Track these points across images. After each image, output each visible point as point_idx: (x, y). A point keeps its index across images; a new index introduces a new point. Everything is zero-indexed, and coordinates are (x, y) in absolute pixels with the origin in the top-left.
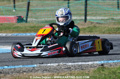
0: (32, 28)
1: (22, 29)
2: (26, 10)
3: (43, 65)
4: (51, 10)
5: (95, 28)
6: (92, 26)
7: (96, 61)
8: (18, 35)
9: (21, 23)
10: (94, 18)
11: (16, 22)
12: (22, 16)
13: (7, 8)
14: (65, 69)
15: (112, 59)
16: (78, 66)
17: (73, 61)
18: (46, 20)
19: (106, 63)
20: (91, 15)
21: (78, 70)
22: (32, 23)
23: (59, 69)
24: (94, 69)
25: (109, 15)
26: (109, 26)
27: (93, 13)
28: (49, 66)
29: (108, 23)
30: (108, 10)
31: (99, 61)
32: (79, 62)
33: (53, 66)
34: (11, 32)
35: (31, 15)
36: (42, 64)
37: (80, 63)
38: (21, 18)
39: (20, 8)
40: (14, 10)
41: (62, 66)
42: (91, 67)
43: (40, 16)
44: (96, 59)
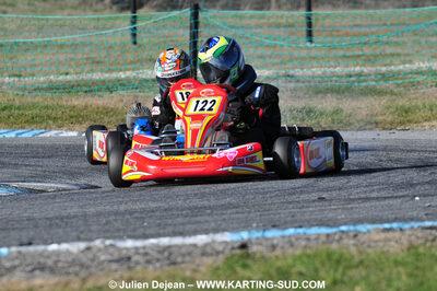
3: (31, 248)
4: (70, 46)
7: (224, 230)
14: (110, 261)
15: (277, 223)
16: (159, 252)
17: (140, 231)
18: (51, 82)
19: (258, 239)
21: (158, 265)
23: (89, 262)
24: (215, 262)
28: (54, 251)
31: (234, 230)
32: (164, 235)
33: (68, 252)
36: (30, 244)
37: (165, 241)
41: (100, 250)
42: (204, 254)
43: (31, 66)
44: (224, 225)
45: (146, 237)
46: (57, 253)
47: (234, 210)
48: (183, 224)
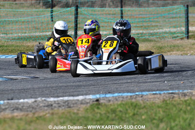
3: (13, 101)
4: (27, 22)
7: (89, 94)
14: (44, 106)
15: (111, 92)
16: (64, 103)
17: (56, 95)
18: (19, 36)
19: (103, 97)
21: (63, 108)
23: (36, 107)
24: (86, 107)
30: (108, 22)
31: (93, 94)
32: (66, 96)
33: (27, 103)
36: (12, 99)
37: (66, 98)
41: (40, 102)
42: (82, 103)
43: (11, 30)
44: (89, 92)
45: (58, 97)
46: (23, 103)
47: (93, 86)
48: (73, 92)
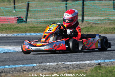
0: (31, 28)
1: (22, 30)
2: (26, 11)
3: (42, 64)
4: (50, 11)
5: (92, 28)
6: (89, 26)
7: (93, 60)
8: (18, 35)
9: (21, 24)
10: (91, 18)
11: (16, 23)
12: (22, 17)
13: (8, 8)
14: (63, 68)
15: (108, 58)
16: (76, 65)
17: (71, 60)
18: (45, 21)
19: (103, 62)
20: (88, 15)
21: (76, 69)
22: (31, 23)
23: (58, 68)
24: (92, 68)
25: (105, 15)
26: (105, 26)
27: (89, 14)
28: (48, 65)
29: (105, 23)
30: (104, 11)
31: (96, 60)
32: (77, 61)
33: (52, 65)
34: (11, 32)
35: (30, 15)
36: (42, 63)
37: (78, 63)
38: (21, 18)
39: (20, 9)
40: (14, 11)
41: (60, 65)
42: (88, 66)
43: (39, 16)
44: (93, 59)
45: (73, 61)
47: (96, 55)
48: (82, 58)
